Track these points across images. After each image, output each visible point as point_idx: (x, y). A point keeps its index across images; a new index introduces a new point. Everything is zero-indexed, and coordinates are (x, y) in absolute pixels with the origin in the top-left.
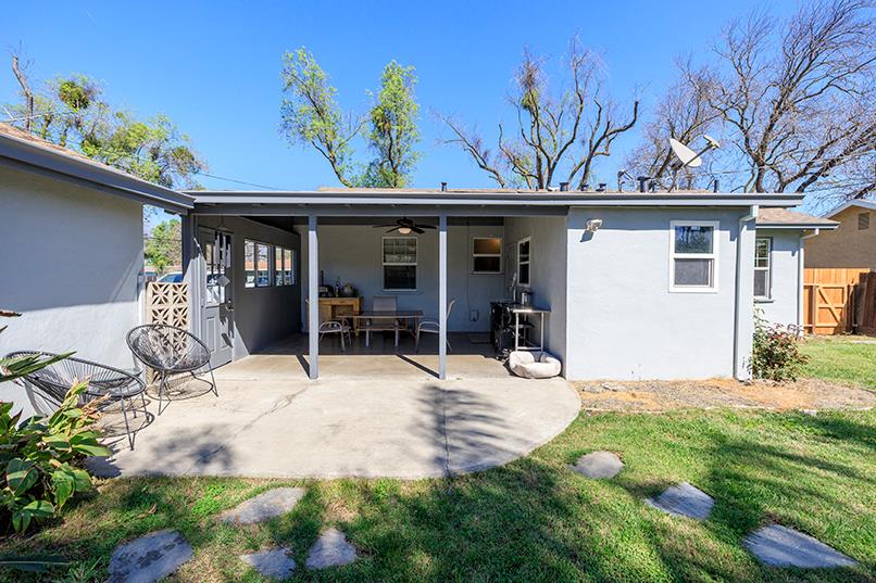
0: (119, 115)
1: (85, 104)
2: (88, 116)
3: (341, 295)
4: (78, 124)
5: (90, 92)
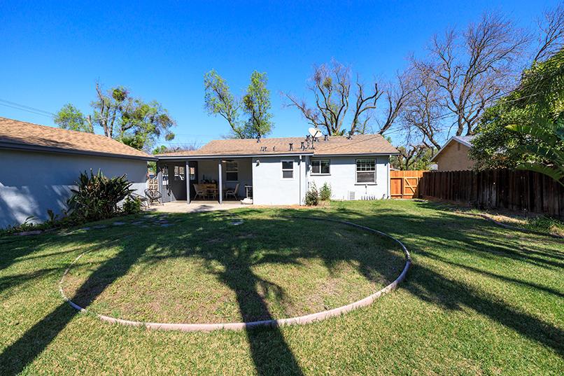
0: (137, 101)
1: (123, 99)
2: (124, 104)
3: (211, 183)
4: (121, 109)
5: (124, 93)
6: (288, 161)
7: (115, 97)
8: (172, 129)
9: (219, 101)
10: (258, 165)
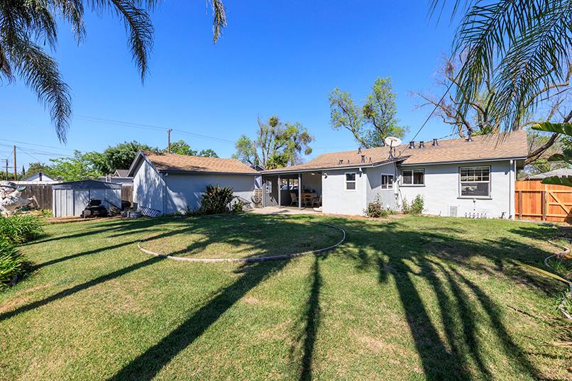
0: (286, 125)
1: (276, 125)
2: (276, 128)
6: (351, 173)
7: (271, 124)
8: (310, 145)
9: (343, 115)
10: (326, 177)
